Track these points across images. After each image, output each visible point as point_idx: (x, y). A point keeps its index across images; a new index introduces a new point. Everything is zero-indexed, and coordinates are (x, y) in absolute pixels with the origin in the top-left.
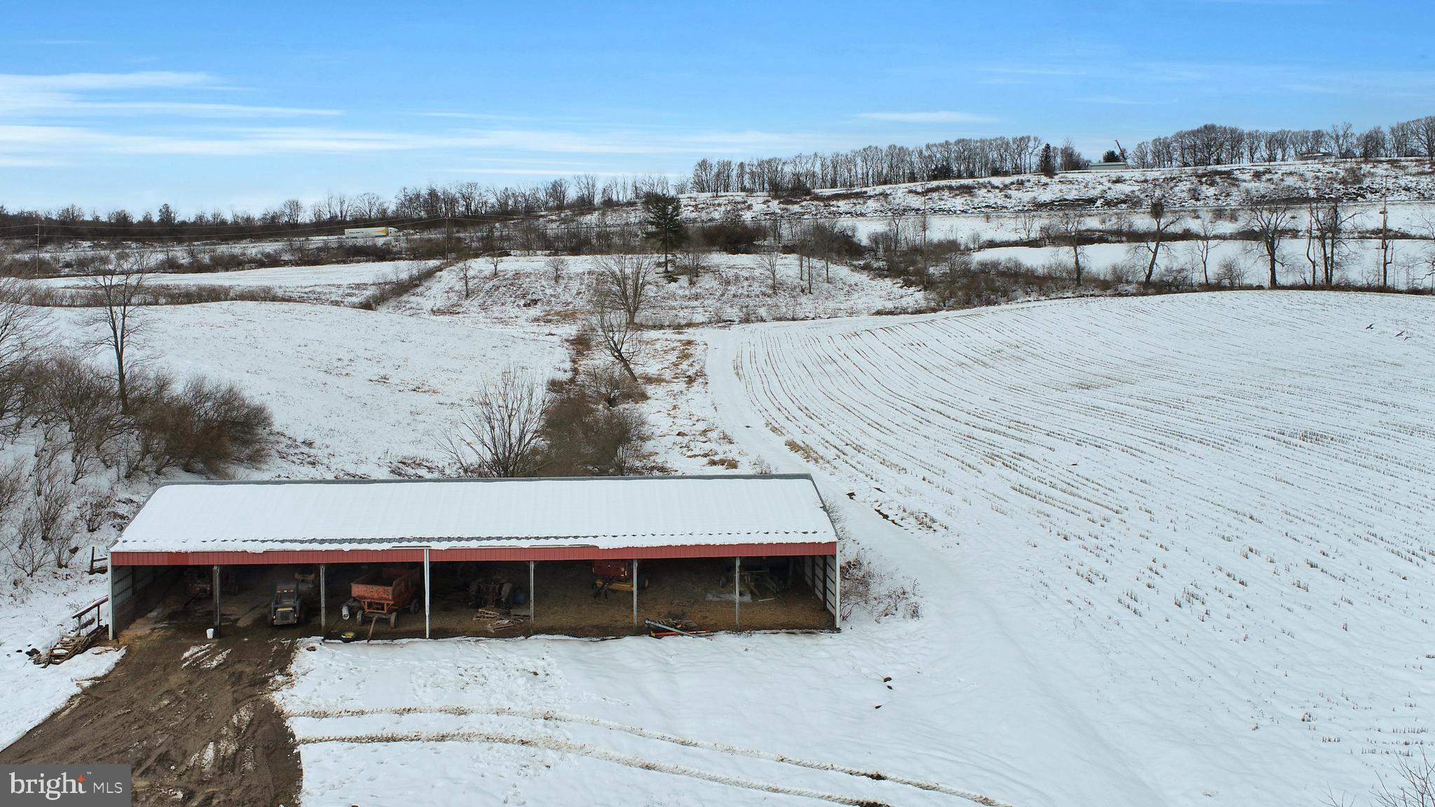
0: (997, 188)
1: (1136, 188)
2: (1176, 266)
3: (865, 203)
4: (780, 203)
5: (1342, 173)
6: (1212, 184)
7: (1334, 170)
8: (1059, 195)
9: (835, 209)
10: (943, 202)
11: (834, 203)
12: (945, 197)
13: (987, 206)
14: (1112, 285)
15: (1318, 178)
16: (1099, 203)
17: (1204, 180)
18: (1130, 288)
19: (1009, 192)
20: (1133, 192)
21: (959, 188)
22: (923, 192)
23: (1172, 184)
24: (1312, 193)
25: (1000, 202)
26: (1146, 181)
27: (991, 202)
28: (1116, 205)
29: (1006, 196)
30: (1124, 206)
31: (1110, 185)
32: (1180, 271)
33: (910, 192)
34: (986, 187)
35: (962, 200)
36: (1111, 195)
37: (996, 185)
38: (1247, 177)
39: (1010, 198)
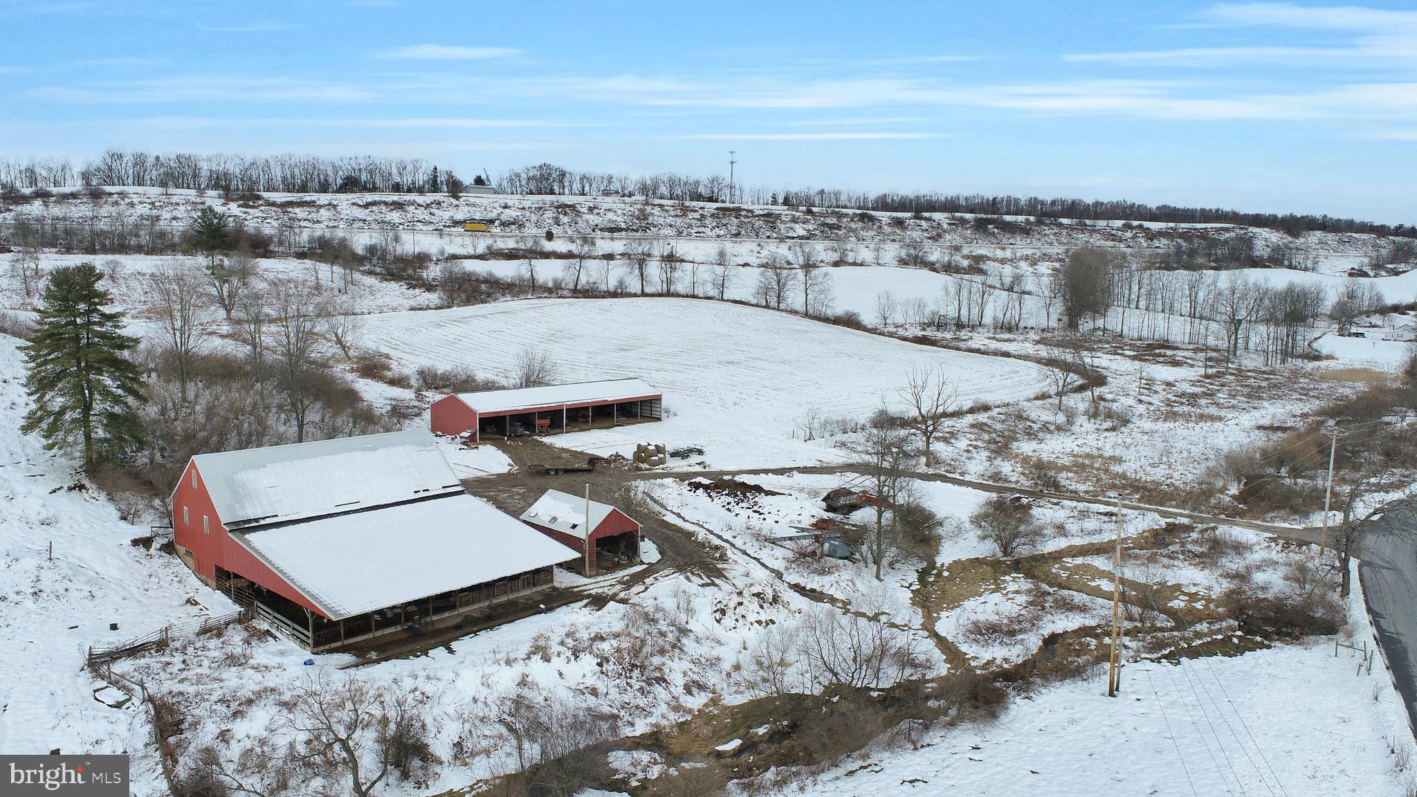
0: (422, 206)
1: (519, 214)
2: (591, 280)
3: (318, 212)
4: (239, 206)
5: (637, 213)
6: (565, 214)
7: (632, 209)
8: (468, 215)
9: (294, 216)
10: (383, 216)
11: (290, 209)
12: (383, 211)
13: (418, 221)
14: (554, 290)
15: (624, 214)
16: (497, 223)
17: (560, 210)
18: (565, 292)
19: (432, 210)
20: (518, 216)
21: (394, 203)
22: (365, 205)
23: (541, 213)
24: (623, 225)
25: (427, 218)
26: (524, 208)
27: (421, 217)
28: (508, 225)
29: (431, 214)
30: (514, 227)
31: (501, 210)
32: (594, 283)
33: (354, 204)
34: (413, 205)
35: (398, 214)
36: (504, 218)
37: (421, 203)
38: (585, 210)
39: (434, 215)
